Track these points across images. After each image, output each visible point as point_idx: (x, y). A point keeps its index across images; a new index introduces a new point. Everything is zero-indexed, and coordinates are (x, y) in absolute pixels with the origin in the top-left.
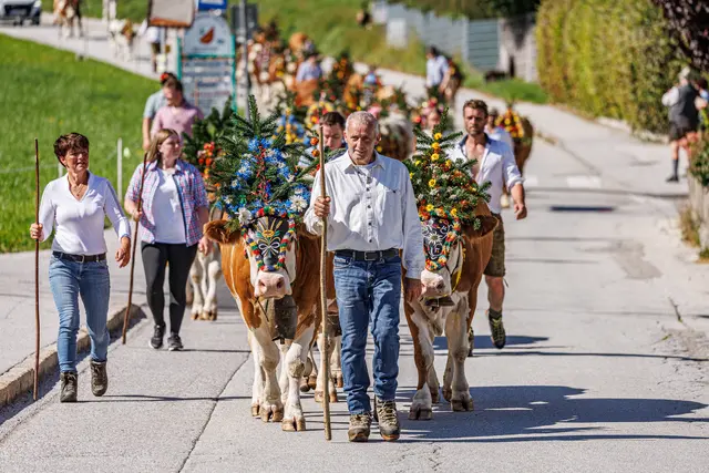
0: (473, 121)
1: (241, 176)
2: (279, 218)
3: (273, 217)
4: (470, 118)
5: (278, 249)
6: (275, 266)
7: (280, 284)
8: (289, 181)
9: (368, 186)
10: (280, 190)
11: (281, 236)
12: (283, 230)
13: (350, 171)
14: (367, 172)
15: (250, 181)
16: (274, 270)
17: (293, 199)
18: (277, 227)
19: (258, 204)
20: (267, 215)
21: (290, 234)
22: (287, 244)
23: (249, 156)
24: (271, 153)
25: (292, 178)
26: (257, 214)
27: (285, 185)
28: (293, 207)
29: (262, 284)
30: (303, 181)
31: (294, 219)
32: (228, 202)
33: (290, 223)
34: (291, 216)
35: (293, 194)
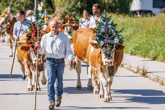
1: (101, 32)
2: (111, 45)
3: (110, 44)
5: (111, 53)
6: (110, 58)
7: (111, 63)
8: (114, 34)
10: (112, 37)
11: (112, 49)
13: (51, 36)
14: (56, 37)
15: (104, 33)
17: (115, 40)
18: (111, 47)
20: (108, 43)
21: (114, 49)
22: (113, 52)
23: (104, 26)
24: (110, 26)
25: (115, 33)
26: (105, 43)
27: (113, 35)
28: (115, 42)
29: (106, 62)
30: (118, 35)
31: (115, 45)
32: (98, 39)
35: (115, 38)
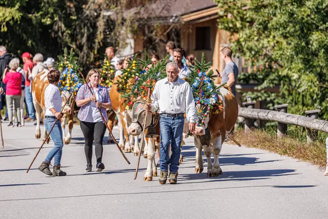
0: (176, 58)
2: (205, 105)
3: (202, 105)
4: (176, 56)
5: (202, 118)
7: (201, 131)
9: (172, 90)
10: (207, 94)
11: (204, 113)
12: (205, 110)
13: (166, 83)
14: (173, 85)
16: (200, 126)
17: (211, 99)
18: (203, 109)
19: (198, 99)
20: (200, 103)
21: (208, 112)
22: (206, 116)
23: (198, 78)
24: (206, 79)
25: (212, 90)
27: (209, 92)
28: (210, 102)
33: (209, 108)
34: (209, 106)
35: (211, 97)
